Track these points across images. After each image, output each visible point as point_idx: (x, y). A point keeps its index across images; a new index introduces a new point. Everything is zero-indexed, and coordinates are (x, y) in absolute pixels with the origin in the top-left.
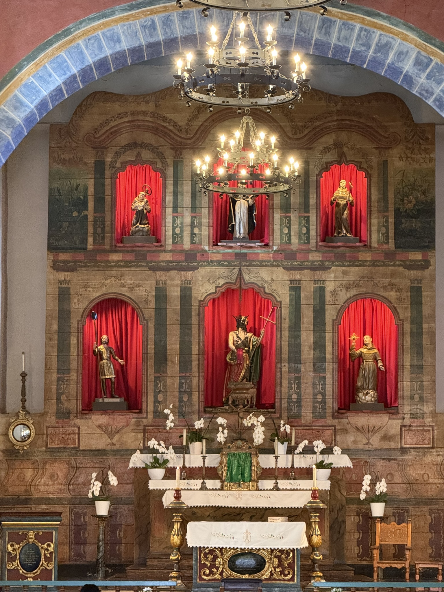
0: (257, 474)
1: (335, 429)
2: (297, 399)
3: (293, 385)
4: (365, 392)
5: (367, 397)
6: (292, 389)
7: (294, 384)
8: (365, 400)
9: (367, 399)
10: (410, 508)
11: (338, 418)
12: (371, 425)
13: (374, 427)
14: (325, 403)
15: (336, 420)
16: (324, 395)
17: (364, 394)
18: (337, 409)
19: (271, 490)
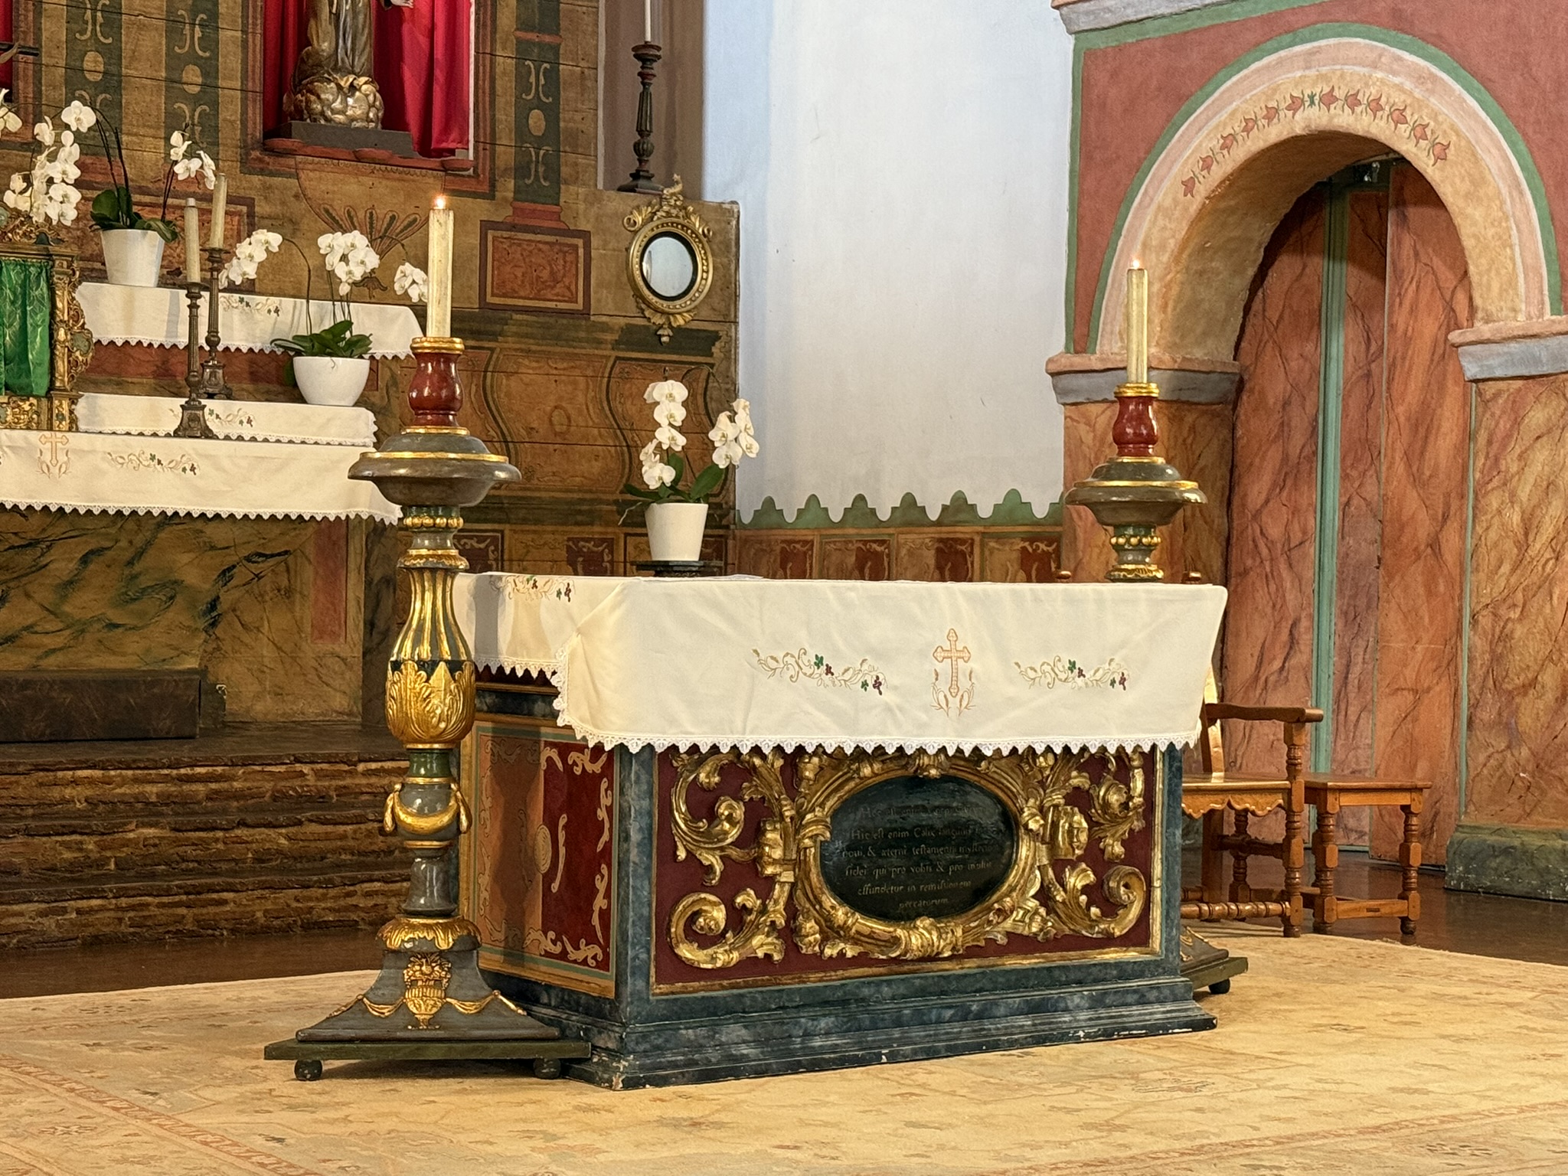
0: (73, 364)
1: (251, 215)
2: (105, 73)
3: (89, 12)
4: (345, 82)
5: (350, 101)
6: (83, 32)
7: (94, 10)
8: (343, 112)
9: (349, 113)
10: (507, 532)
11: (262, 172)
12: (380, 212)
13: (393, 218)
14: (215, 105)
15: (256, 179)
16: (210, 71)
17: (340, 87)
18: (258, 134)
19: (168, 435)
